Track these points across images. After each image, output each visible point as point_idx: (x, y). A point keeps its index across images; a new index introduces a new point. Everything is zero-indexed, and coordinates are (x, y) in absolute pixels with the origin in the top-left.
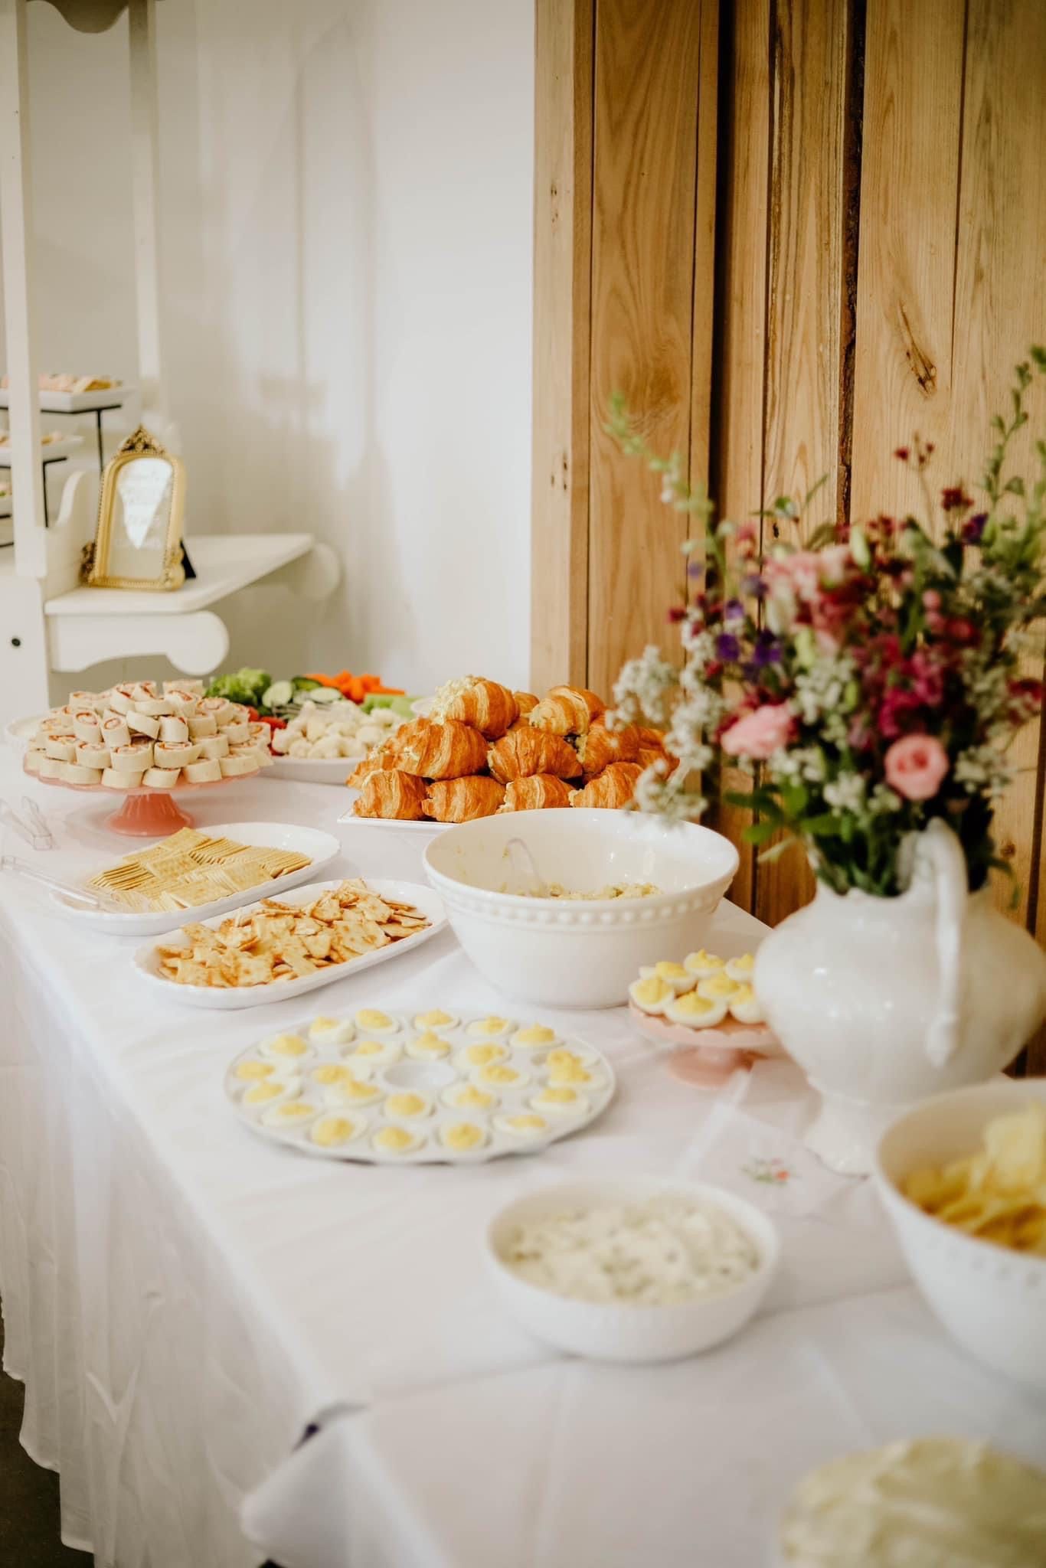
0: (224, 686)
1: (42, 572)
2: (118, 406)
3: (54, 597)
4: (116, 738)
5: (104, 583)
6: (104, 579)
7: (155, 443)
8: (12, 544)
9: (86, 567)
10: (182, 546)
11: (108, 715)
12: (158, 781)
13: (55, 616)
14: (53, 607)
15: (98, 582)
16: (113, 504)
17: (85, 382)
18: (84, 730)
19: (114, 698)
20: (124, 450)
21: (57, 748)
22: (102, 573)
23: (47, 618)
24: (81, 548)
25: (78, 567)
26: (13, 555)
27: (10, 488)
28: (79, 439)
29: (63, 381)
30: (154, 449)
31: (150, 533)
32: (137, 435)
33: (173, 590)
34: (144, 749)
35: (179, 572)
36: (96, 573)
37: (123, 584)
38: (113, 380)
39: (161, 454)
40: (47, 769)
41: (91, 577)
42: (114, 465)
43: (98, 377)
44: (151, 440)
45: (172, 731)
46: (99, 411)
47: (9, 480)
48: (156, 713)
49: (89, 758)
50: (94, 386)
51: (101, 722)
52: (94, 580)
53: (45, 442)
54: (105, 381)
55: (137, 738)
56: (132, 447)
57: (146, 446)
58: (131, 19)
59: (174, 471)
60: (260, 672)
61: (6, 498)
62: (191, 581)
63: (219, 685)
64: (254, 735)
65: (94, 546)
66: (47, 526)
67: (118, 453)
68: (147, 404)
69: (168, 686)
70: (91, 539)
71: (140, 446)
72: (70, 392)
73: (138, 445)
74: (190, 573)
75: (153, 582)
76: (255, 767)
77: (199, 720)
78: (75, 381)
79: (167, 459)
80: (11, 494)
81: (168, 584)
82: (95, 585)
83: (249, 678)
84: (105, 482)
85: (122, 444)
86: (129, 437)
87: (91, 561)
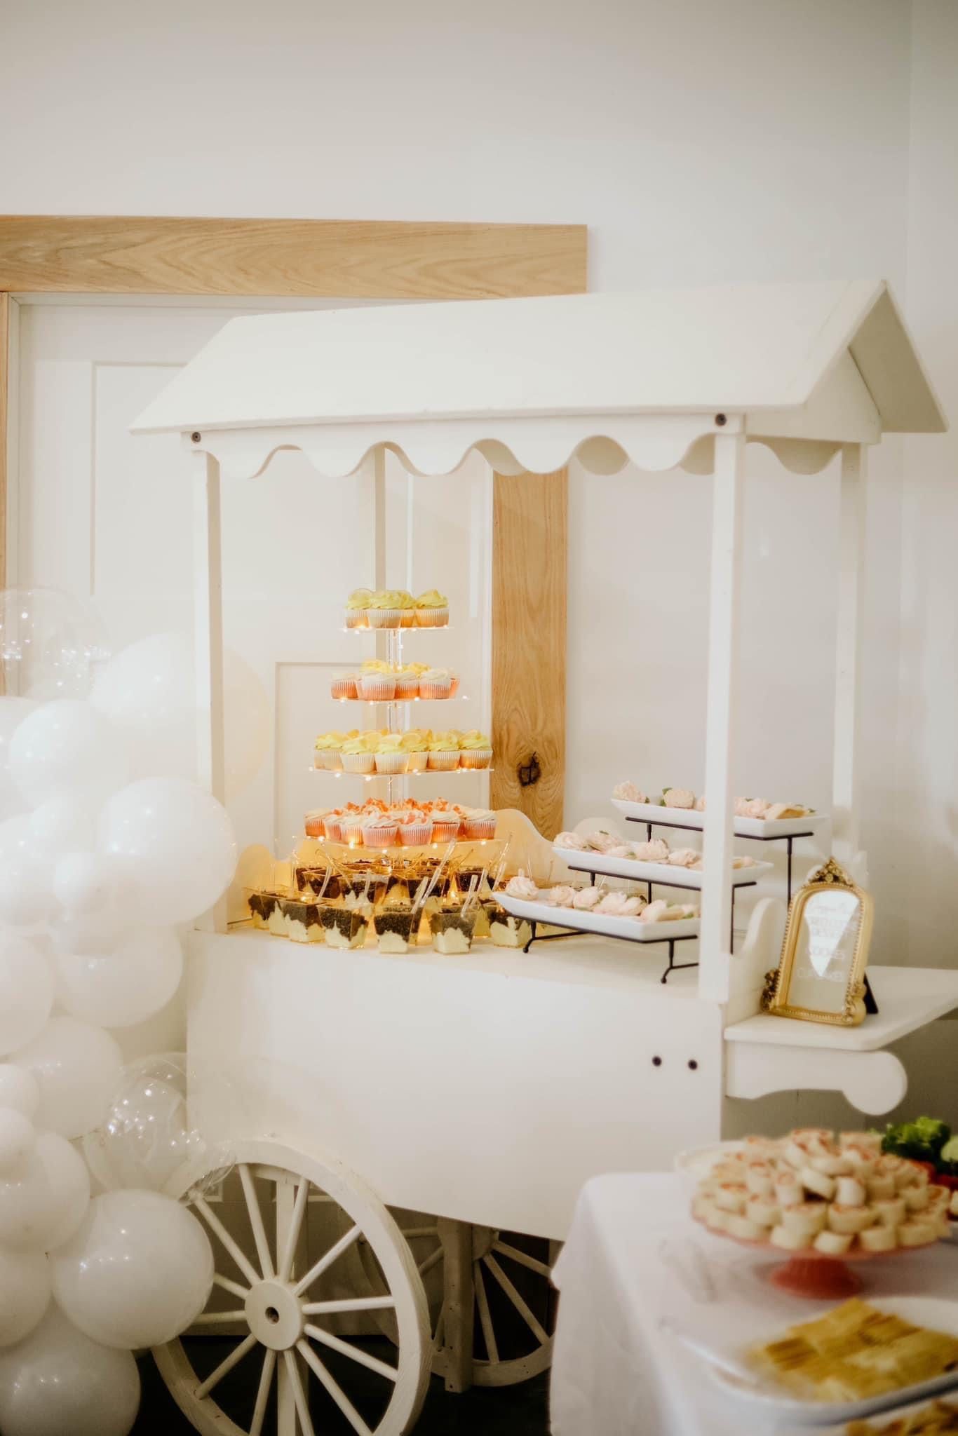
0: (901, 1135)
1: (724, 997)
2: (810, 834)
3: (733, 1024)
4: (788, 1195)
5: (786, 1012)
6: (785, 1007)
7: (845, 877)
8: (696, 965)
9: (768, 994)
10: (866, 981)
11: (782, 1167)
12: (829, 1245)
13: (733, 1042)
14: (733, 1033)
15: (779, 1010)
16: (797, 934)
17: (779, 808)
18: (756, 1182)
19: (788, 1148)
20: (815, 881)
21: (728, 1198)
22: (783, 1002)
23: (725, 1044)
24: (764, 974)
25: (759, 994)
26: (696, 976)
27: (699, 910)
28: (769, 865)
29: (757, 806)
30: (844, 883)
31: (833, 966)
32: (827, 866)
33: (854, 1025)
34: (817, 1210)
35: (860, 1008)
36: (776, 1001)
37: (803, 1014)
38: (805, 809)
39: (849, 887)
40: (715, 1219)
41: (771, 1005)
42: (802, 894)
43: (790, 805)
44: (841, 872)
45: (848, 1192)
46: (790, 838)
47: (698, 902)
48: (832, 1171)
49: (759, 1213)
50: (789, 813)
51: (774, 1175)
52: (775, 1007)
53: (737, 866)
54: (798, 808)
55: (811, 1197)
56: (821, 878)
57: (836, 879)
58: (844, 461)
59: (861, 902)
60: (938, 1122)
61: (695, 919)
62: (873, 1017)
63: (896, 1134)
64: (933, 1197)
65: (777, 973)
66: (732, 952)
67: (807, 882)
68: (838, 831)
69: (847, 1138)
70: (774, 966)
71: (829, 878)
72: (763, 818)
73: (829, 877)
74: (871, 1007)
75: (833, 1015)
76: (932, 1237)
77: (878, 1183)
78: (769, 806)
79: (855, 894)
80: (699, 916)
81: (849, 1020)
82: (774, 1013)
83: (927, 1127)
84: (792, 913)
85: (812, 874)
86: (819, 867)
87: (773, 989)
